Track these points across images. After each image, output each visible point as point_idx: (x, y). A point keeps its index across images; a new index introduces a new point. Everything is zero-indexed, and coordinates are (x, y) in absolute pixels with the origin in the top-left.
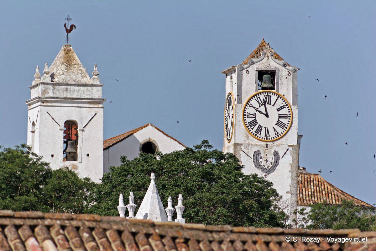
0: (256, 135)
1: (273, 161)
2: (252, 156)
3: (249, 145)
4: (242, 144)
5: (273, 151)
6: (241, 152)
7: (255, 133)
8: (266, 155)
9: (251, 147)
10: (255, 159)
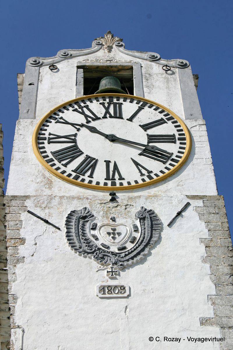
0: (77, 178)
1: (138, 235)
2: (62, 224)
3: (51, 198)
4: (27, 197)
5: (135, 210)
6: (24, 216)
7: (74, 174)
8: (113, 219)
9: (60, 203)
10: (73, 230)
